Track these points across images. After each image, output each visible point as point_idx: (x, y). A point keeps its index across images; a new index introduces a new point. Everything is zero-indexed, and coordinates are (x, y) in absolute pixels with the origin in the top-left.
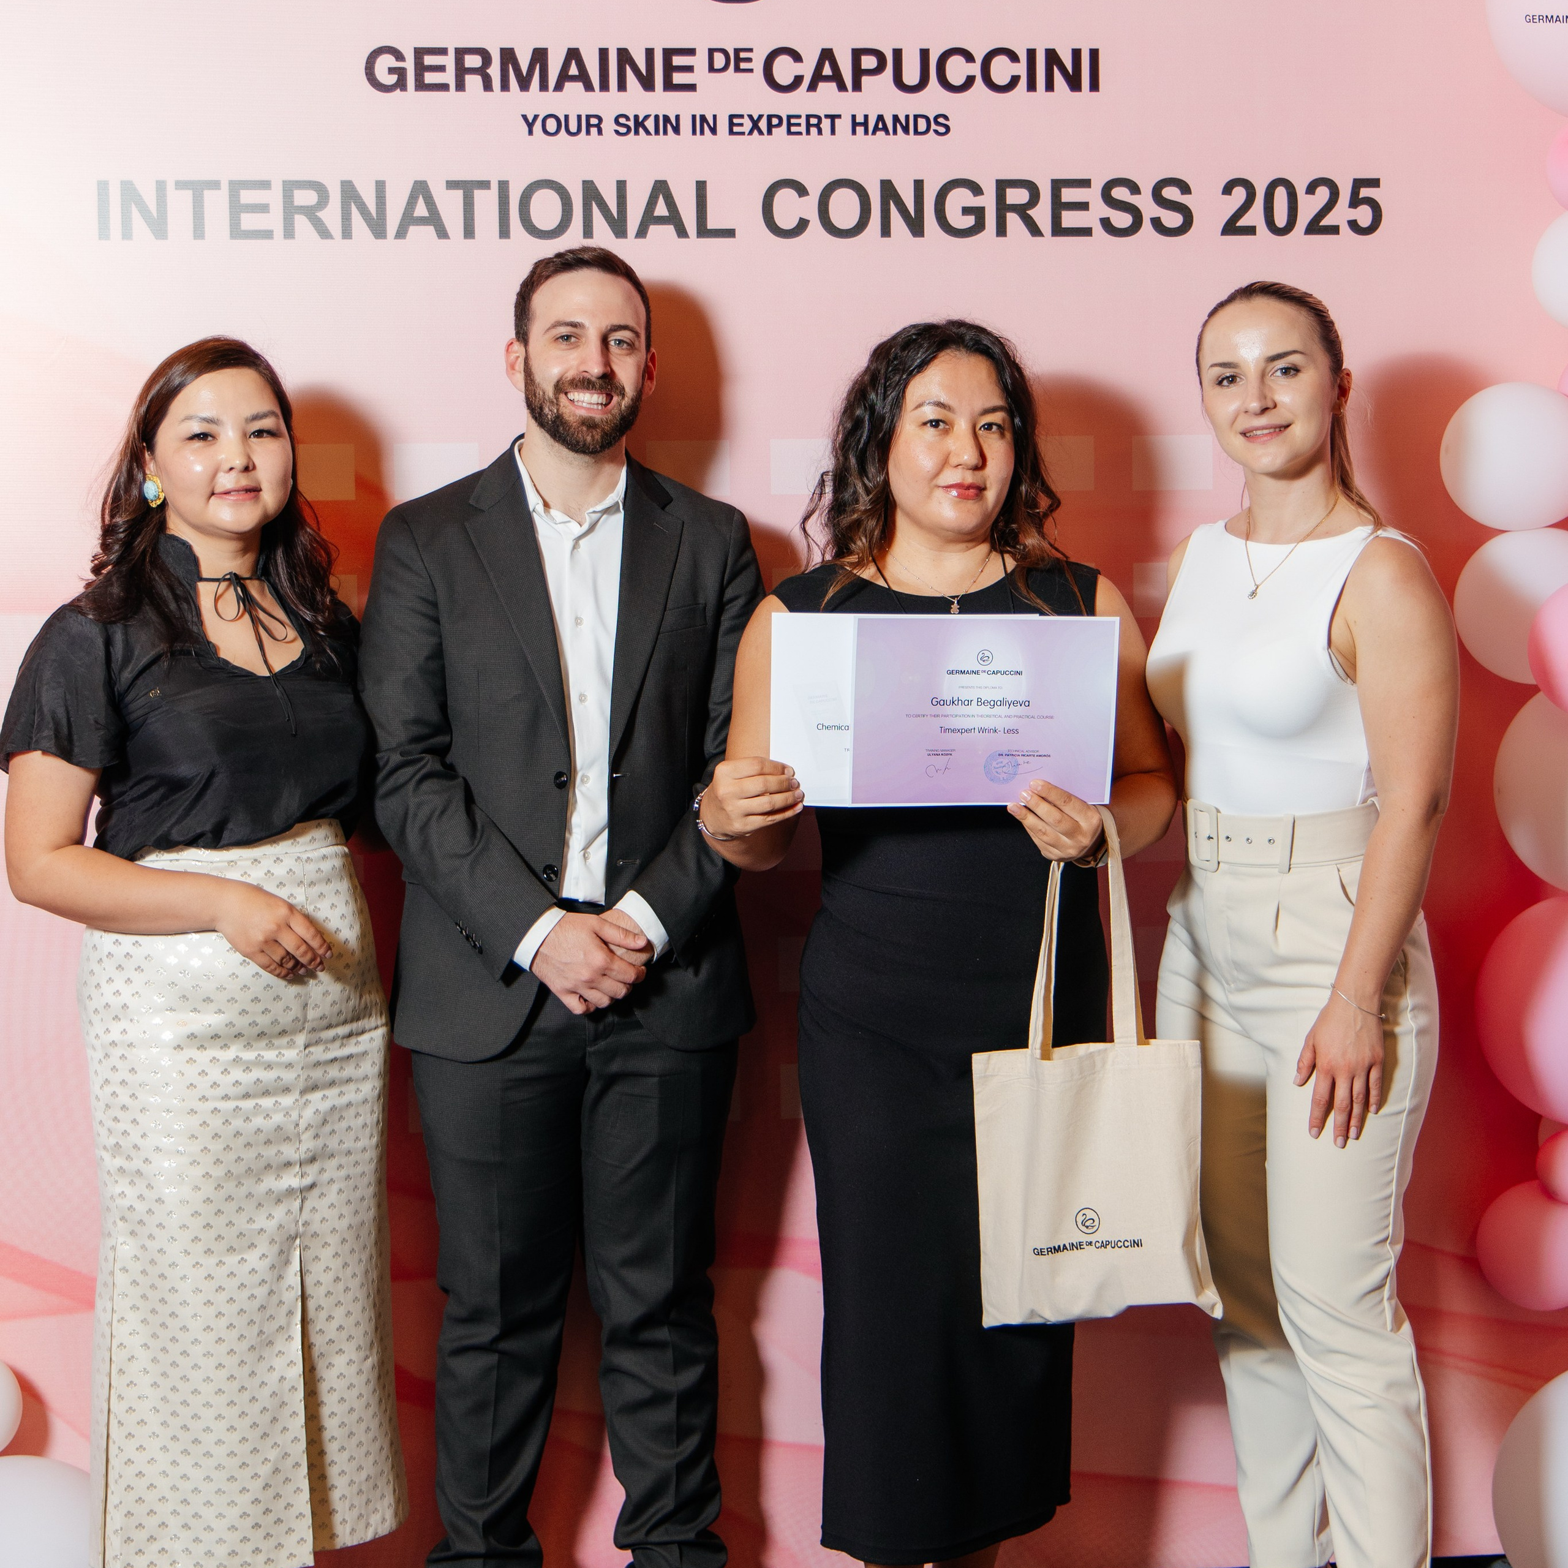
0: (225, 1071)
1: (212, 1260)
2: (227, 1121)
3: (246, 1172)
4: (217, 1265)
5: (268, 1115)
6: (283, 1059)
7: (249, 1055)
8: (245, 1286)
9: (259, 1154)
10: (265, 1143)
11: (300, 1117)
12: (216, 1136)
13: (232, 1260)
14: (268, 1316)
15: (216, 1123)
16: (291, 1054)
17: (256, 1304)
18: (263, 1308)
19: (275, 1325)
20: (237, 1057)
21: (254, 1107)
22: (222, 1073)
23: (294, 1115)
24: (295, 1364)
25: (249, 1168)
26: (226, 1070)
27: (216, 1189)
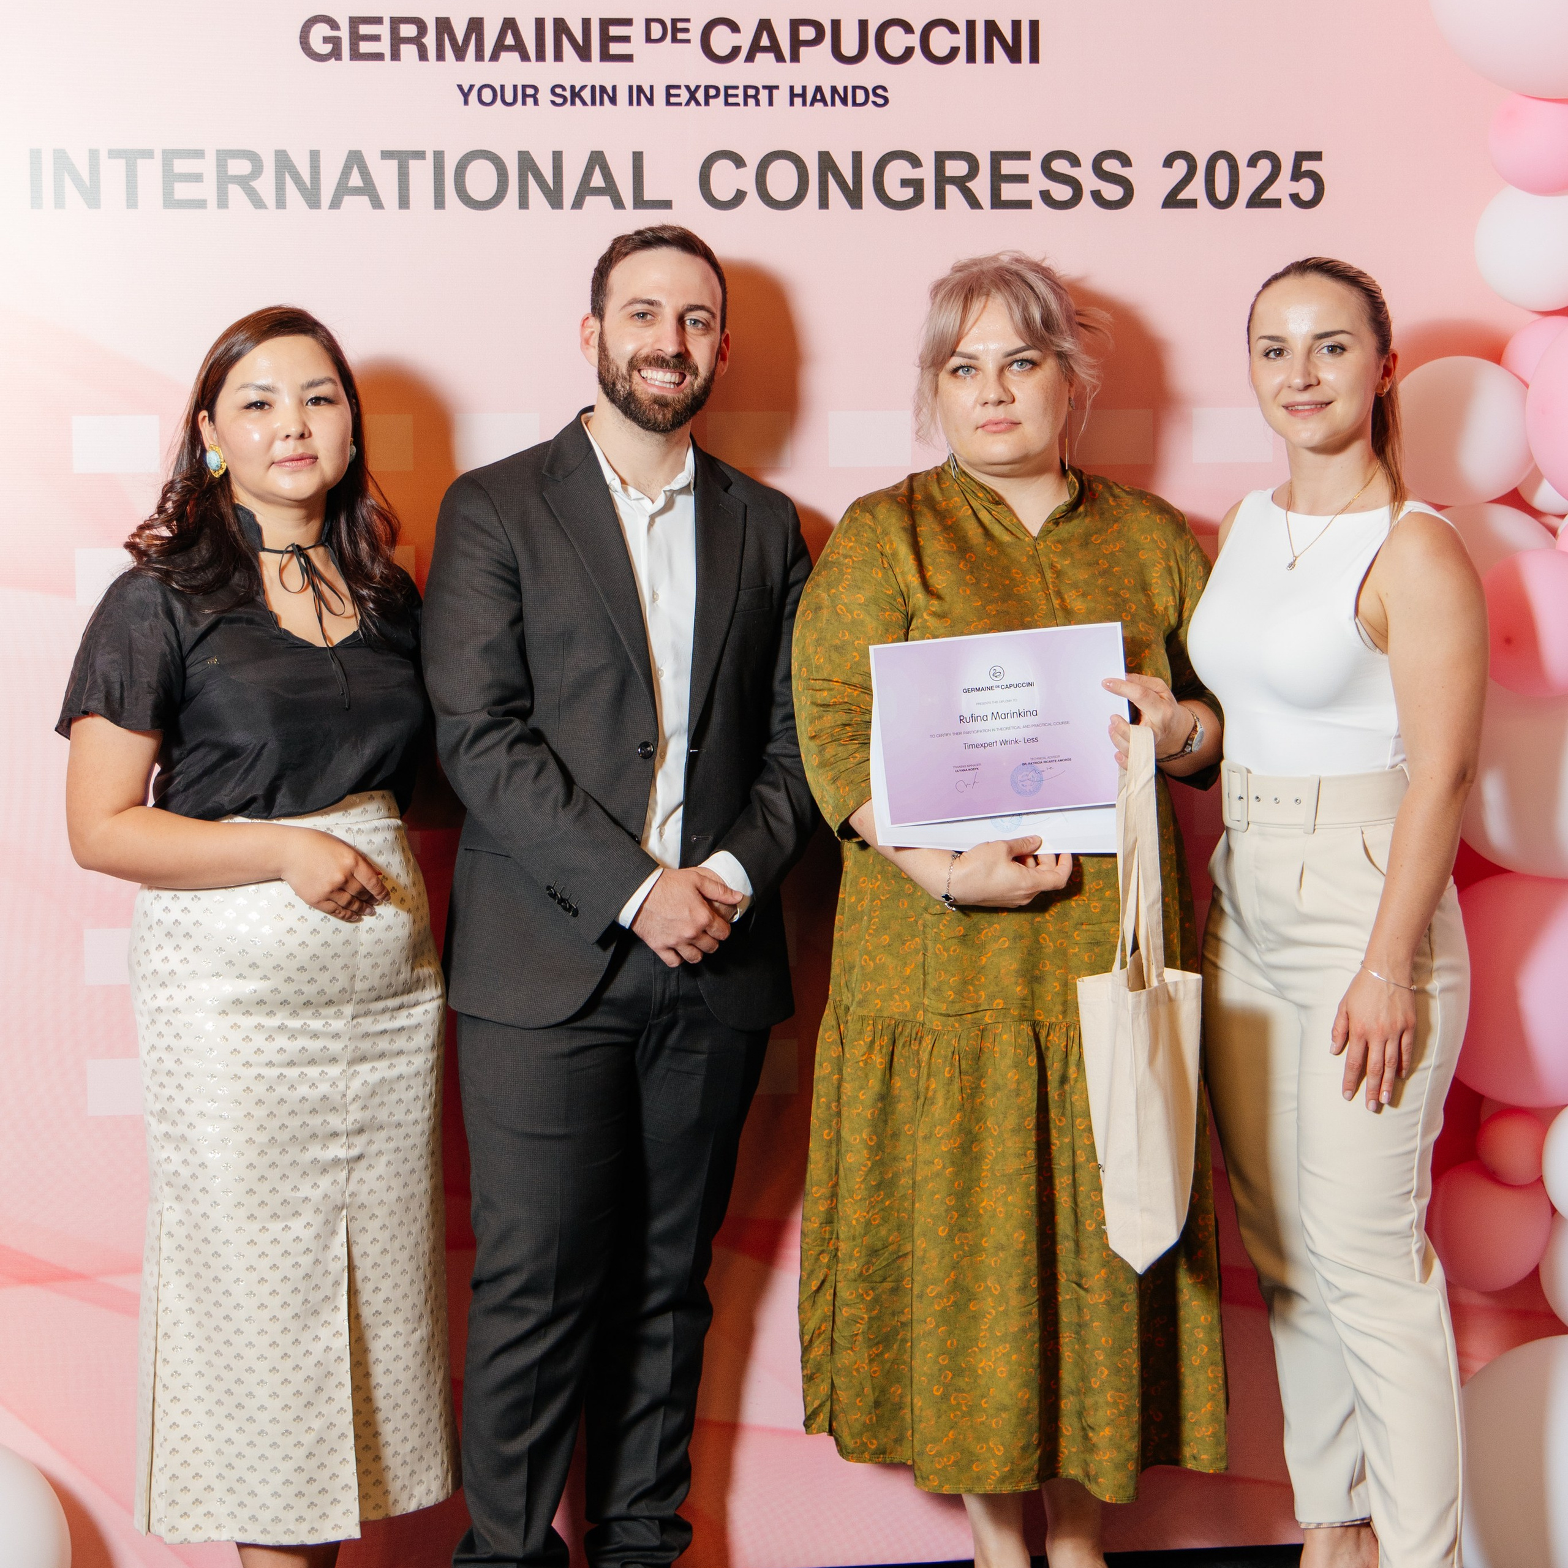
0: (270, 1038)
1: (256, 1226)
2: (271, 1087)
3: (291, 1139)
4: (260, 1231)
5: (313, 1084)
6: (330, 1029)
7: (295, 1023)
8: (289, 1254)
9: (304, 1123)
10: (311, 1112)
11: (347, 1087)
12: (260, 1102)
13: (276, 1227)
14: (313, 1285)
15: (260, 1089)
16: (338, 1025)
17: (301, 1272)
18: (307, 1276)
19: (320, 1295)
20: (282, 1024)
21: (299, 1076)
22: (267, 1039)
23: (341, 1086)
24: (341, 1334)
25: (294, 1136)
26: (270, 1036)
27: (259, 1154)
